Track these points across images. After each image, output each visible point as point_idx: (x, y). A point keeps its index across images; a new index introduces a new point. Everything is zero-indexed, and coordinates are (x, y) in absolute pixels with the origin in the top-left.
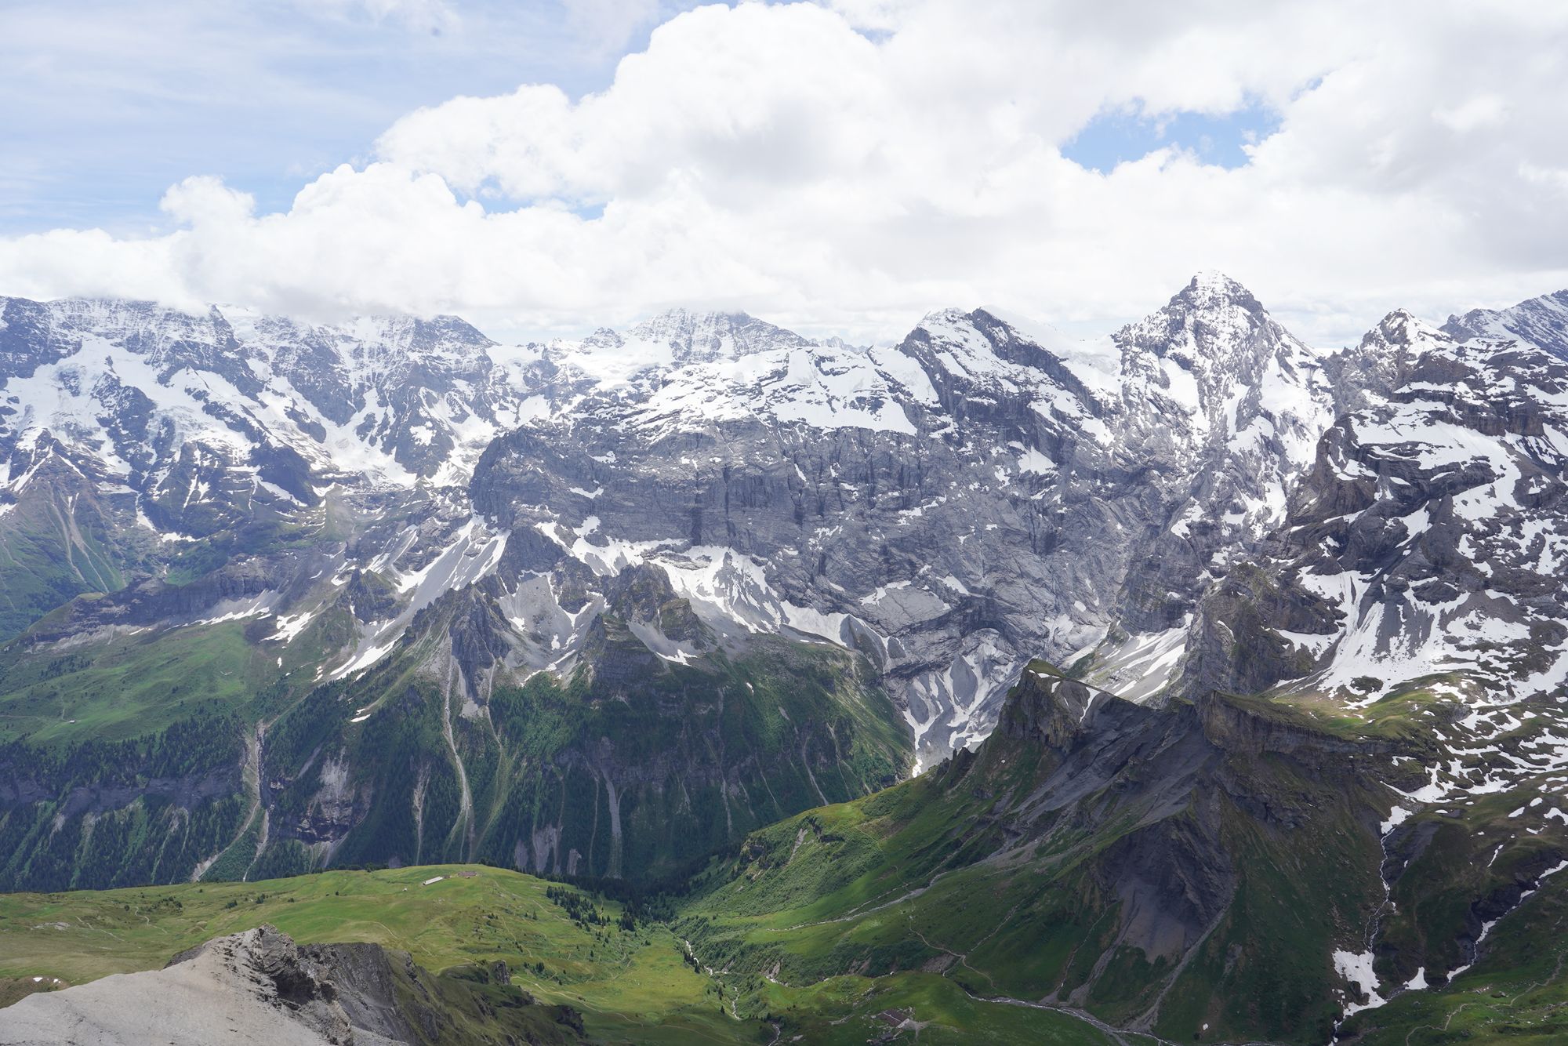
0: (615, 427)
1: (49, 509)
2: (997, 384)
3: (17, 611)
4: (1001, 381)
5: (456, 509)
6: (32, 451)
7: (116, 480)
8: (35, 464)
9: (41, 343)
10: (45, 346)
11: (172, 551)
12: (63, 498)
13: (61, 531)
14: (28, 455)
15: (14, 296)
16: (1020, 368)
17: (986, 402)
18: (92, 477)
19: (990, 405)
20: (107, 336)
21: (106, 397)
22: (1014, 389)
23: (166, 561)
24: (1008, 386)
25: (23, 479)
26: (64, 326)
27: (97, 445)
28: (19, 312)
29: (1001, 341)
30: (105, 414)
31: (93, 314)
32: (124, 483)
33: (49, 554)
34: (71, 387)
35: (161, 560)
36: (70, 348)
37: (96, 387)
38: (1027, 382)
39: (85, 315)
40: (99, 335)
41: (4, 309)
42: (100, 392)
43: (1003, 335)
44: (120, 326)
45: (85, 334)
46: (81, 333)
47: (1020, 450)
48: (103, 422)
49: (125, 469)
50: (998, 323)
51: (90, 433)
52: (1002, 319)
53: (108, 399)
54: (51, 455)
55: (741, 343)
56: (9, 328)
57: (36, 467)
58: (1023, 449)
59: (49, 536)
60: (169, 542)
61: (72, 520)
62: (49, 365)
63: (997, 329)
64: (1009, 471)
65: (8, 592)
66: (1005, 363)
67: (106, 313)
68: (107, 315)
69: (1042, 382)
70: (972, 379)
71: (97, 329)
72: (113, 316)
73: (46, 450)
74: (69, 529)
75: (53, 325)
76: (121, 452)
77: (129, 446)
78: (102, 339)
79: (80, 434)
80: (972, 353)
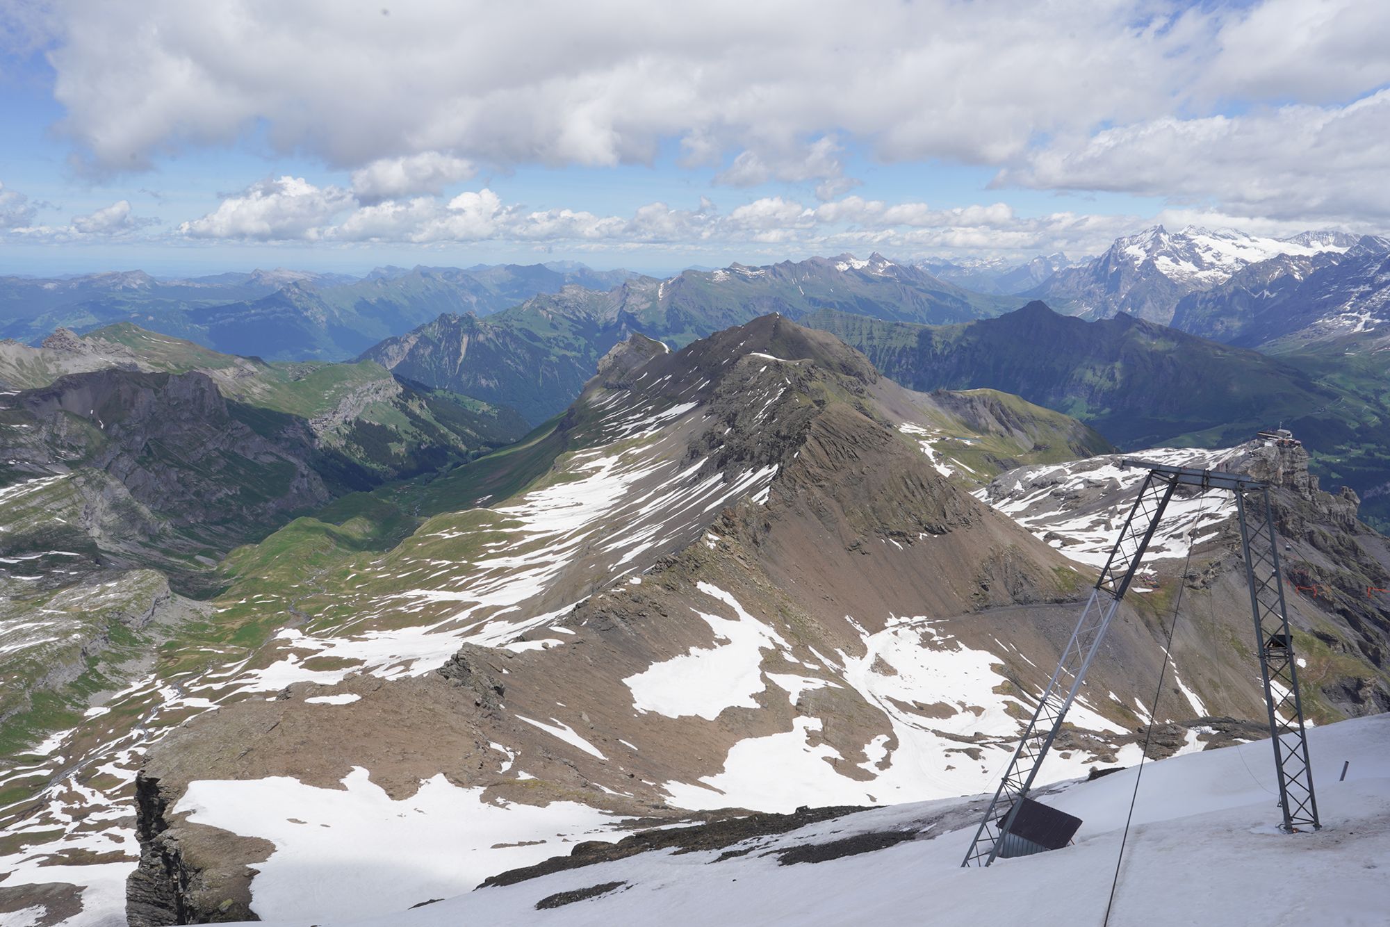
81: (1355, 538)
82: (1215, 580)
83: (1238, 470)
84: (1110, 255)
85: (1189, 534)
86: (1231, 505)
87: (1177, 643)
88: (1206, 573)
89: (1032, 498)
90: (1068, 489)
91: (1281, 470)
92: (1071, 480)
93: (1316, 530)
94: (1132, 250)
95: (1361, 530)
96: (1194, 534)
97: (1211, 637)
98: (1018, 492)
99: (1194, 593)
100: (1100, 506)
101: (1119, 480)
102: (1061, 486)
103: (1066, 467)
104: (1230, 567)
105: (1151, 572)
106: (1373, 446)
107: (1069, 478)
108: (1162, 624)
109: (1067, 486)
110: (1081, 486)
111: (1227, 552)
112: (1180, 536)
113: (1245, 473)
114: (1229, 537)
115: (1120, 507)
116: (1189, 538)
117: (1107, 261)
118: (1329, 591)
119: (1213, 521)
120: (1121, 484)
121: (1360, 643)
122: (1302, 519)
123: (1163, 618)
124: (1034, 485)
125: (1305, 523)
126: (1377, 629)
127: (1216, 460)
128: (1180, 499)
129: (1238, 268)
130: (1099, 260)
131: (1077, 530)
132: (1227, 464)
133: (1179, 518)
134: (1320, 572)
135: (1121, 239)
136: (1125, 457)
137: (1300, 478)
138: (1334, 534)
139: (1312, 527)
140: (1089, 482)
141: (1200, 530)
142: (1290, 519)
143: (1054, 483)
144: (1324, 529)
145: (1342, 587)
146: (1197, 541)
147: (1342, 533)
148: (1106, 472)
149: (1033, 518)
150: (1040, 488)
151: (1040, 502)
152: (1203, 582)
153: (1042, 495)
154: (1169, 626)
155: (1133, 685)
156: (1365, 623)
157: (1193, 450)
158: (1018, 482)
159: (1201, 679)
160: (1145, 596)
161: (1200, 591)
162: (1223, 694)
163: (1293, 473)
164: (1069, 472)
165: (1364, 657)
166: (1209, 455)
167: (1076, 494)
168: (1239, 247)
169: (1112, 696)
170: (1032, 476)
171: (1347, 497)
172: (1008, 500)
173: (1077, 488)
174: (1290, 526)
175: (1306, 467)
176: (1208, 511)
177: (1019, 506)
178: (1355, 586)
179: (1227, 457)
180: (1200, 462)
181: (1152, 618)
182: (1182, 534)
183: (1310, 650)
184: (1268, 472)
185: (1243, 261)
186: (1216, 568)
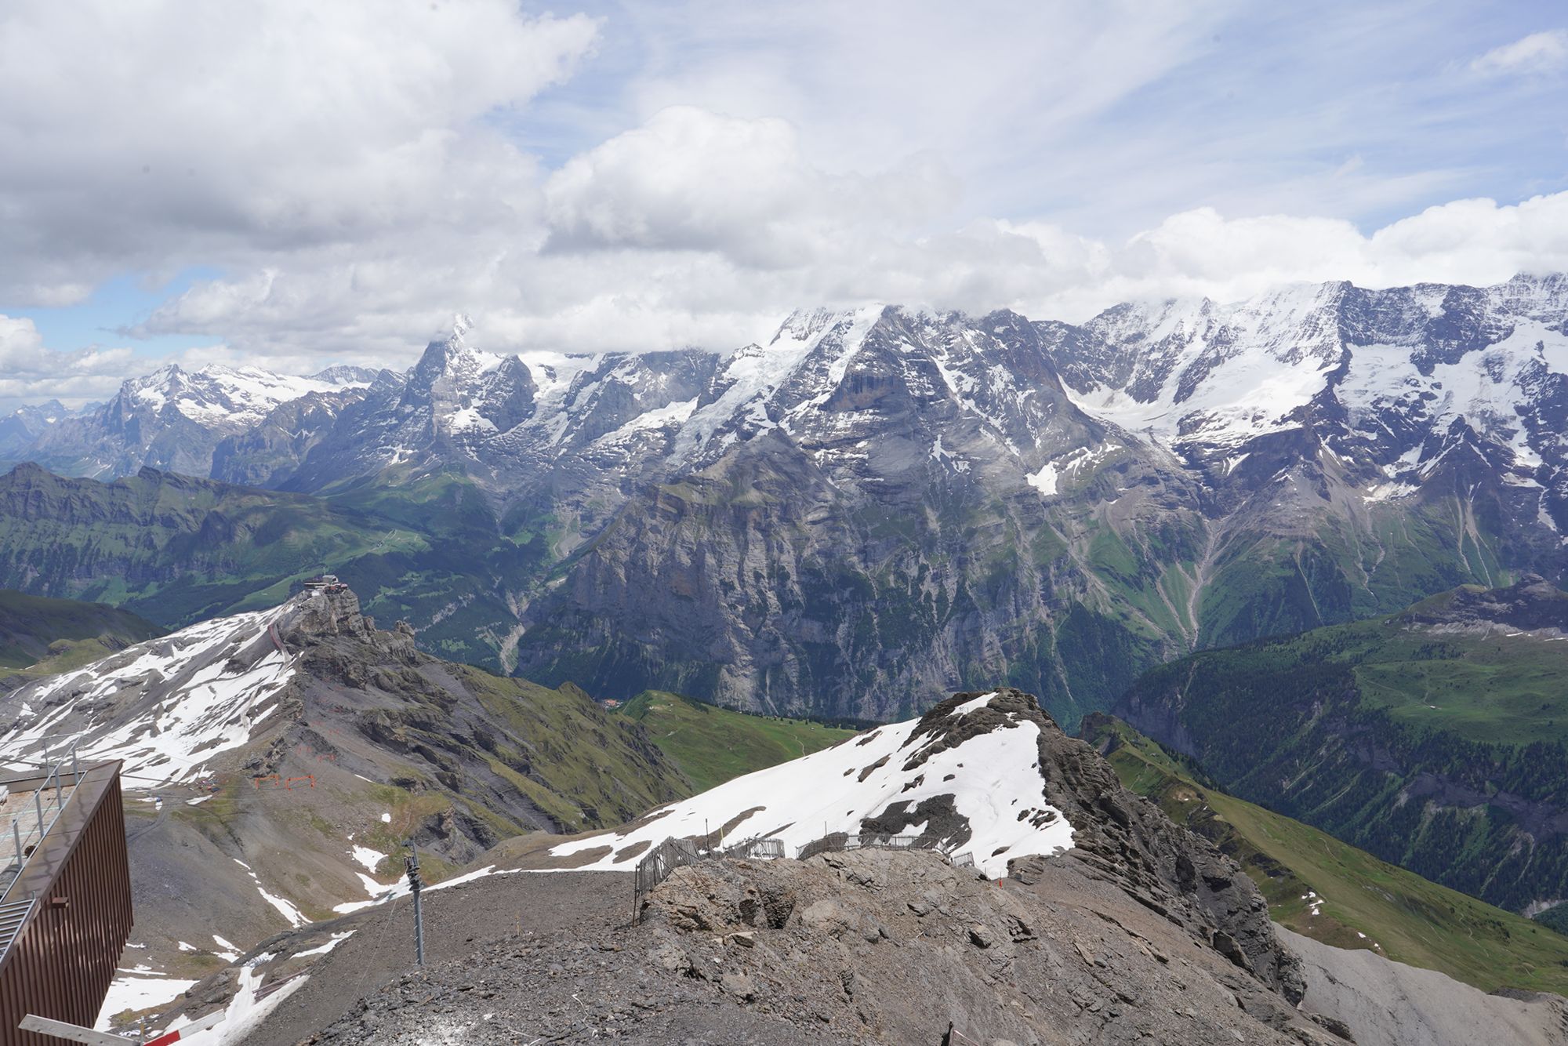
3: (1402, 588)
6: (1444, 436)
7: (1524, 472)
8: (1444, 449)
9: (1473, 329)
10: (1477, 332)
12: (1465, 485)
13: (1457, 518)
14: (1439, 439)
15: (1457, 283)
18: (1498, 467)
20: (1543, 319)
21: (1529, 385)
25: (1431, 463)
26: (1500, 311)
27: (1509, 435)
28: (1459, 299)
30: (1524, 402)
31: (1532, 297)
32: (1531, 476)
33: (1441, 538)
34: (1494, 374)
35: (1557, 563)
36: (1501, 333)
37: (1520, 373)
39: (1524, 298)
40: (1534, 318)
41: (1444, 297)
42: (1523, 380)
44: (1559, 309)
45: (1520, 318)
46: (1516, 318)
48: (1520, 410)
49: (1535, 462)
51: (1504, 422)
53: (1531, 387)
54: (1461, 441)
56: (1445, 316)
57: (1445, 453)
59: (1444, 522)
61: (1470, 509)
62: (1477, 351)
65: (1398, 569)
67: (1546, 294)
68: (1548, 296)
71: (1534, 313)
72: (1553, 298)
73: (1458, 436)
74: (1464, 517)
75: (1489, 311)
76: (1533, 444)
77: (1544, 437)
78: (1538, 322)
79: (1494, 422)
81: (418, 671)
82: (281, 760)
83: (290, 628)
84: (119, 400)
85: (248, 715)
86: (289, 668)
87: (252, 848)
88: (270, 755)
89: (48, 721)
90: (96, 698)
91: (334, 618)
92: (99, 685)
93: (380, 672)
94: (146, 394)
95: (422, 660)
96: (252, 714)
97: (290, 825)
98: (27, 718)
99: (262, 782)
100: (141, 709)
101: (161, 670)
102: (86, 696)
103: (90, 670)
104: (294, 740)
105: (207, 774)
106: (430, 572)
107: (95, 683)
108: (230, 833)
109: (95, 694)
110: (114, 690)
111: (289, 724)
112: (237, 720)
113: (297, 630)
114: (289, 707)
115: (165, 703)
116: (248, 719)
117: (118, 407)
118: (401, 732)
119: (272, 692)
120: (163, 674)
121: (438, 776)
122: (364, 664)
123: (230, 824)
124: (49, 704)
125: (369, 668)
126: (451, 755)
127: (266, 622)
128: (235, 675)
129: (272, 407)
130: (108, 406)
131: (116, 747)
132: (277, 624)
133: (237, 698)
134: (389, 715)
135: (130, 381)
136: (164, 640)
137: (355, 622)
138: (398, 671)
139: (376, 670)
140: (122, 681)
141: (257, 707)
142: (351, 668)
143: (76, 694)
144: (388, 669)
145: (414, 724)
146: (257, 720)
147: (405, 668)
148: (144, 664)
149: (53, 747)
150: (58, 705)
151: (60, 724)
152: (269, 766)
153: (61, 714)
154: (238, 832)
155: (208, 921)
156: (439, 753)
157: (242, 616)
158: (25, 706)
159: (287, 879)
160: (204, 806)
161: (268, 778)
162: (314, 885)
163: (347, 618)
164: (95, 675)
165: (444, 787)
166: (258, 617)
167: (108, 701)
168: (266, 386)
169: (184, 946)
170: (43, 692)
171: (402, 630)
172: (13, 732)
173: (107, 693)
174: (352, 676)
175: (358, 610)
176: (265, 683)
177: (32, 736)
178: (425, 719)
179: (277, 617)
180: (250, 627)
181: (216, 829)
182: (239, 717)
183: (392, 802)
184: (321, 624)
185: (274, 400)
186: (280, 746)
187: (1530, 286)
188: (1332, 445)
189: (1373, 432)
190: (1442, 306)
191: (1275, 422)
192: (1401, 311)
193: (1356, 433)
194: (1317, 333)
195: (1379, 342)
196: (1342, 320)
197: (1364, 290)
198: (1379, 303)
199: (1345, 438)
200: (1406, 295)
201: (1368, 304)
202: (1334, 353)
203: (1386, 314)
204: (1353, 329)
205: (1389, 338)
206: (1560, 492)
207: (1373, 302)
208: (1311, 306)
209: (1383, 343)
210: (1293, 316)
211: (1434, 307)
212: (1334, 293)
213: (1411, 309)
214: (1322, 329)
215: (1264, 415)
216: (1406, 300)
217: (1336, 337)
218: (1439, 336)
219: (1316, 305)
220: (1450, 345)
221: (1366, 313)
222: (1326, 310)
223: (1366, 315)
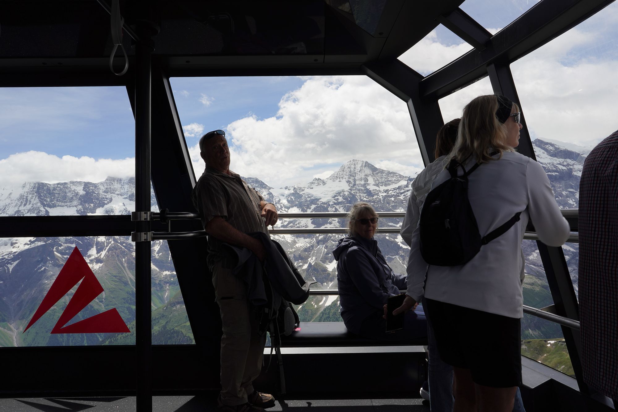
0: (400, 198)
1: (117, 264)
2: (555, 167)
3: (120, 305)
4: (557, 165)
5: (338, 237)
6: (104, 241)
8: (107, 247)
9: (97, 199)
10: (99, 200)
11: (168, 278)
12: (121, 259)
13: (124, 273)
15: (86, 181)
16: (563, 160)
17: (553, 174)
18: (129, 250)
19: (556, 175)
20: (121, 195)
22: (564, 168)
23: (167, 283)
24: (560, 167)
25: (103, 253)
26: (105, 192)
28: (89, 187)
29: (551, 150)
31: (115, 187)
33: (123, 282)
35: (165, 282)
36: (108, 200)
38: (568, 165)
39: (112, 187)
40: (118, 195)
41: (83, 186)
43: (551, 148)
44: (126, 191)
45: (113, 194)
46: (111, 194)
47: (574, 192)
50: (547, 144)
52: (549, 142)
54: (113, 242)
55: (376, 179)
56: (86, 194)
57: (108, 248)
58: (575, 191)
59: (120, 275)
60: (166, 274)
61: (127, 268)
62: (101, 208)
63: (547, 146)
64: (574, 200)
65: (113, 298)
66: (555, 158)
68: (120, 186)
69: (574, 164)
70: (544, 165)
71: (117, 192)
72: (122, 187)
73: (110, 240)
74: (126, 272)
75: (101, 192)
80: (540, 156)
187: (113, 183)
188: (58, 251)
189: (72, 243)
190: (83, 190)
191: (25, 244)
192: (65, 192)
193: (66, 245)
194: (28, 203)
195: (59, 206)
196: (40, 197)
197: (46, 184)
198: (54, 189)
199: (62, 247)
200: (66, 186)
201: (50, 190)
202: (41, 211)
203: (59, 194)
204: (47, 201)
205: (63, 204)
206: (155, 256)
207: (52, 189)
208: (21, 191)
209: (61, 206)
210: (11, 196)
211: (81, 191)
212: (32, 185)
213: (70, 191)
214: (30, 201)
215: (17, 242)
216: (66, 188)
217: (39, 204)
218: (85, 202)
219: (24, 190)
220: (90, 206)
221: (50, 194)
222: (31, 192)
223: (50, 195)
